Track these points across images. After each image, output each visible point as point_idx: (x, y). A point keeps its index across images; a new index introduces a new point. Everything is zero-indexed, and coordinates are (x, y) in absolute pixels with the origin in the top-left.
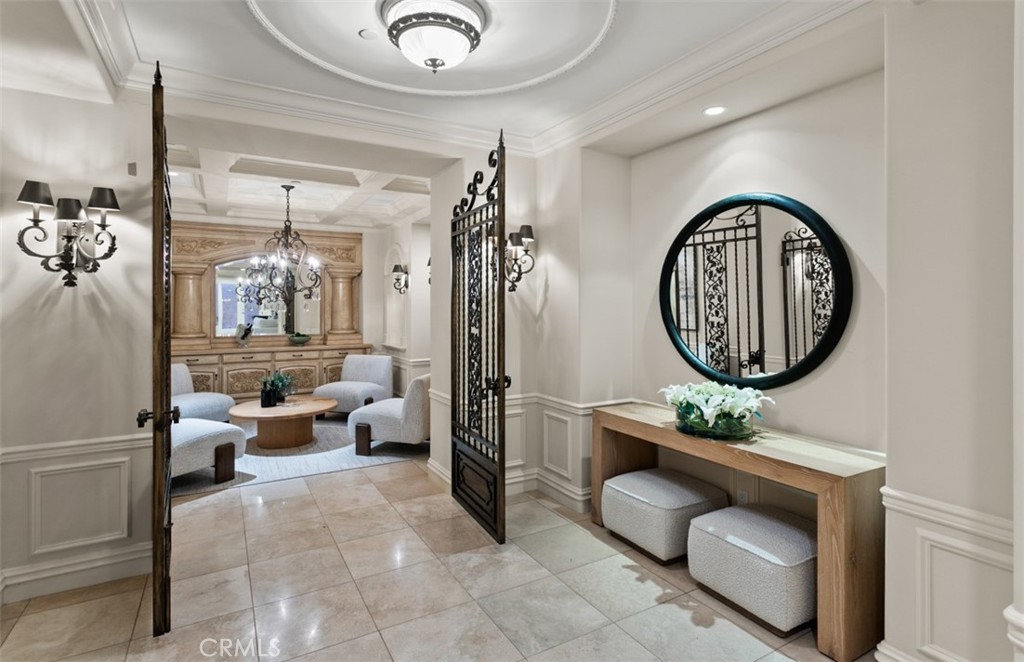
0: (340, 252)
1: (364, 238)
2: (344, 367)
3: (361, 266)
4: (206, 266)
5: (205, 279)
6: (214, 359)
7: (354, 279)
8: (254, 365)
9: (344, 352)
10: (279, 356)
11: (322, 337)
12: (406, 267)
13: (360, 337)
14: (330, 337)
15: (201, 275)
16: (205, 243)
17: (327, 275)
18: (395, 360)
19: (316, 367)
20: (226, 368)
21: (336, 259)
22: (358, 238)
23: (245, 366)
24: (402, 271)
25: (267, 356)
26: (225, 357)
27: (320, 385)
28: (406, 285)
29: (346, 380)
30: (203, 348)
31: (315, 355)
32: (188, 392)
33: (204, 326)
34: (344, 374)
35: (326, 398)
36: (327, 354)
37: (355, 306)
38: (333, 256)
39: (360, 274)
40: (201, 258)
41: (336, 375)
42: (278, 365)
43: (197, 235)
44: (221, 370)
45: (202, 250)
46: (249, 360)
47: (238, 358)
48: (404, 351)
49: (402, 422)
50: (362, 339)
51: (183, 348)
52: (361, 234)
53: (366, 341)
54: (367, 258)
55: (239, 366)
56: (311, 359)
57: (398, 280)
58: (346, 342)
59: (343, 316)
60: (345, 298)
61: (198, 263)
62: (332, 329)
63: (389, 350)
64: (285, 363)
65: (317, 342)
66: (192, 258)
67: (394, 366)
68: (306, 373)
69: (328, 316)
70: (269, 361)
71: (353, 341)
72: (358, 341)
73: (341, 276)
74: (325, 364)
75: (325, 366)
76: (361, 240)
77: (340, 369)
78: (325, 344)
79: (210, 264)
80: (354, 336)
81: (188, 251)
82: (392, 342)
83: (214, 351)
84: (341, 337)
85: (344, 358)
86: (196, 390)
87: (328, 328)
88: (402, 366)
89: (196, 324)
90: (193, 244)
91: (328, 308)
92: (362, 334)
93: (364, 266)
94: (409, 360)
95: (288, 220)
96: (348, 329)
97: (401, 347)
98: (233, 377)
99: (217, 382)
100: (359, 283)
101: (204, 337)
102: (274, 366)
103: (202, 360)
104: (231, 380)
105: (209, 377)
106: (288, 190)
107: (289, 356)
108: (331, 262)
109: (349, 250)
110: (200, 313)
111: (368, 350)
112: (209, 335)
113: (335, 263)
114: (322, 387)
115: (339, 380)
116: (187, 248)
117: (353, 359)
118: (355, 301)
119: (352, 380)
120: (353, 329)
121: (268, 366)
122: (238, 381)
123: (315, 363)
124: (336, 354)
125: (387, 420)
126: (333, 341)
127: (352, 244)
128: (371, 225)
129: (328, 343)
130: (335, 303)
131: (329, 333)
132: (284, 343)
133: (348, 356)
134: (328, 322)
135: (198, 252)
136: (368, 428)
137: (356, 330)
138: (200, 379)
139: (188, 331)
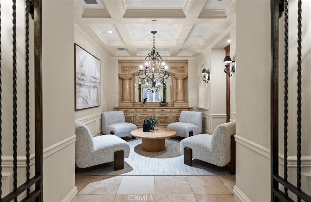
0: (179, 68)
1: (189, 62)
2: (181, 116)
3: (188, 74)
4: (131, 76)
5: (132, 81)
6: (134, 110)
7: (185, 79)
8: (147, 113)
9: (181, 110)
10: (156, 110)
11: (172, 104)
12: (208, 70)
13: (187, 104)
14: (175, 104)
15: (130, 80)
16: (132, 67)
17: (174, 79)
18: (203, 114)
19: (169, 115)
20: (137, 114)
21: (177, 72)
22: (186, 62)
23: (144, 113)
24: (207, 72)
25: (151, 110)
26: (137, 110)
27: (171, 122)
28: (209, 79)
29: (181, 122)
30: (130, 106)
31: (169, 110)
32: (122, 122)
33: (132, 98)
34: (180, 119)
35: (172, 130)
36: (174, 110)
37: (185, 91)
38: (176, 70)
39: (187, 77)
40: (129, 73)
41: (177, 120)
42: (155, 114)
43: (128, 65)
44: (136, 114)
45: (130, 70)
46: (145, 111)
47: (141, 110)
48: (207, 110)
49: (211, 151)
50: (188, 105)
51: (124, 106)
52: (188, 60)
53: (190, 106)
54: (190, 70)
55: (142, 113)
56: (167, 112)
57: (205, 76)
58: (181, 106)
59: (180, 94)
60: (181, 87)
61: (129, 75)
62: (176, 100)
63: (200, 109)
64: (158, 113)
65: (171, 105)
66: (127, 73)
67: (203, 117)
68: (166, 118)
69: (174, 95)
70: (152, 112)
71: (185, 106)
72: (186, 106)
73: (180, 78)
74: (173, 114)
75: (173, 115)
76: (187, 63)
77: (179, 116)
78: (173, 106)
79: (133, 76)
80: (184, 104)
81: (126, 71)
82: (201, 106)
83: (134, 107)
84: (180, 104)
85: (180, 112)
86: (126, 122)
87: (175, 100)
88: (206, 117)
89: (129, 98)
90: (128, 68)
91: (174, 92)
92: (188, 103)
93: (189, 74)
94: (210, 114)
95: (154, 48)
96: (182, 101)
97: (206, 108)
98: (140, 117)
99: (134, 119)
100: (187, 82)
101: (131, 102)
102: (154, 114)
103: (130, 110)
104: (139, 118)
105: (132, 117)
106: (154, 34)
107: (159, 110)
108: (176, 73)
109: (183, 67)
110: (130, 93)
111: (191, 109)
112: (133, 102)
113: (177, 73)
114: (172, 124)
115: (179, 122)
116: (126, 70)
117: (184, 113)
118: (185, 89)
119: (184, 122)
120: (184, 100)
121: (152, 114)
122: (142, 119)
123: (169, 114)
124: (177, 110)
125: (202, 148)
126: (177, 105)
127: (184, 65)
128: (192, 55)
129: (174, 106)
130: (177, 89)
131: (175, 102)
132: (158, 105)
133: (182, 112)
134: (175, 98)
135: (129, 71)
136: (191, 150)
137: (185, 101)
138: (129, 118)
139: (126, 100)
